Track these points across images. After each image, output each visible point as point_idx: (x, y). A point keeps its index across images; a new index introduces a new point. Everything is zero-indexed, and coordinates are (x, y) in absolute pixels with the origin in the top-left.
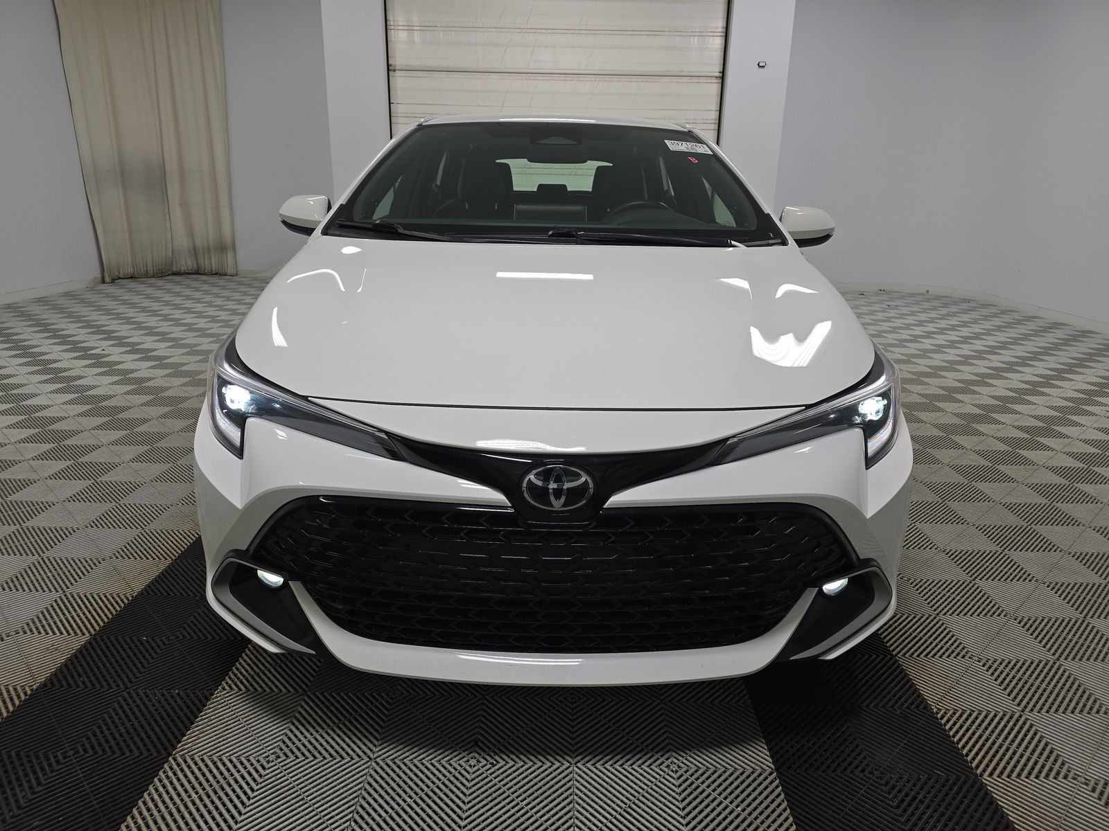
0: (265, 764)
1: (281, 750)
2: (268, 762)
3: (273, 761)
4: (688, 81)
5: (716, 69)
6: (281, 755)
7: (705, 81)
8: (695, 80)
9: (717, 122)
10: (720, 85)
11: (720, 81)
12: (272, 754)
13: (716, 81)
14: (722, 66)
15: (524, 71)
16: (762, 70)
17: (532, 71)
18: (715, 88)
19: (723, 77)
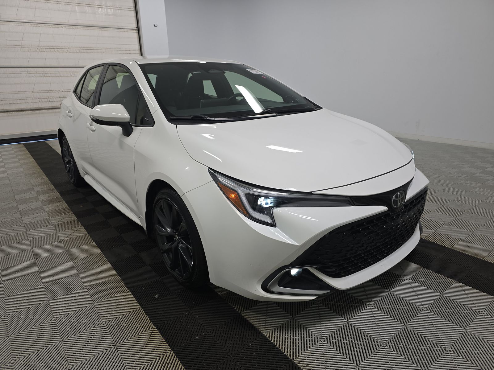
0: (319, 340)
1: (327, 339)
2: (320, 341)
3: (322, 341)
4: (123, 31)
5: (134, 26)
6: (326, 341)
7: (131, 31)
8: (126, 30)
9: (140, 50)
10: (138, 33)
11: (138, 32)
12: (323, 338)
13: (135, 31)
14: (137, 25)
15: (32, 21)
16: (155, 27)
17: (37, 22)
18: (136, 35)
19: (138, 29)
